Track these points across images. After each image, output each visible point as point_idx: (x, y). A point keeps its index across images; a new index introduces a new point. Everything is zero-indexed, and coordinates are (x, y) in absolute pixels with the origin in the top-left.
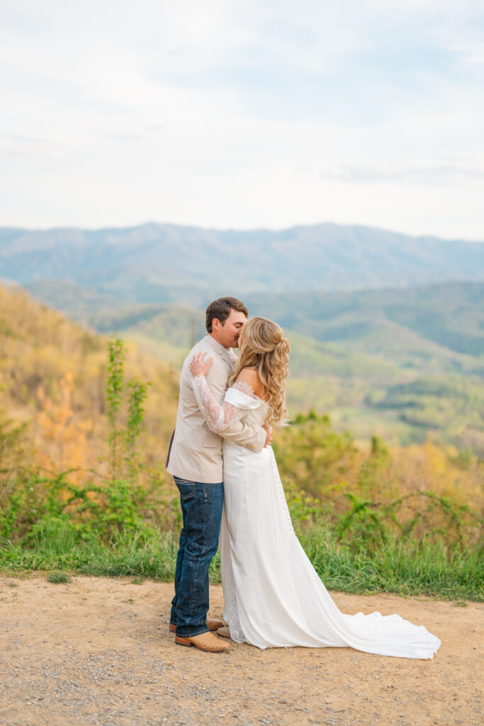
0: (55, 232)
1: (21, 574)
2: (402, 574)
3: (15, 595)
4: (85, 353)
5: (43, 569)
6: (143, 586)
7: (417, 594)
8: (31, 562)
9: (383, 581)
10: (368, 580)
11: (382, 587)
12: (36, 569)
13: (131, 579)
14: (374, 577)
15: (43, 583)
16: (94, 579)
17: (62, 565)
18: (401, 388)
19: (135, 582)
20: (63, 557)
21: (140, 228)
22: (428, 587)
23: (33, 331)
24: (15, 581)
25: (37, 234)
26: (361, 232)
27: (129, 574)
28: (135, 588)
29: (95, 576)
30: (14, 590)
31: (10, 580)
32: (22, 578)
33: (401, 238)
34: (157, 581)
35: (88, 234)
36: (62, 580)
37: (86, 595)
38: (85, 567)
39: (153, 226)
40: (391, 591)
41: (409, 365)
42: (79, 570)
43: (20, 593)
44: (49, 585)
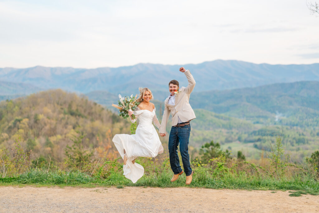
0: (99, 69)
1: (108, 186)
2: (232, 183)
3: (107, 191)
4: (113, 123)
5: (115, 185)
6: (147, 189)
7: (236, 189)
8: (111, 183)
9: (225, 185)
10: (220, 185)
11: (225, 187)
12: (112, 185)
13: (143, 187)
14: (222, 184)
15: (115, 189)
16: (131, 187)
17: (120, 184)
18: (254, 133)
19: (144, 188)
20: (121, 182)
21: (136, 66)
22: (240, 187)
23: (90, 114)
24: (106, 188)
25: (91, 71)
26: (233, 63)
27: (142, 185)
28: (145, 189)
29: (131, 186)
30: (106, 190)
31: (105, 188)
32: (108, 187)
33: (252, 65)
34: (152, 187)
35: (113, 69)
36: (121, 188)
37: (129, 191)
38: (128, 184)
39: (141, 65)
40: (228, 188)
41: (258, 123)
42: (126, 185)
43: (108, 191)
44: (117, 189)
